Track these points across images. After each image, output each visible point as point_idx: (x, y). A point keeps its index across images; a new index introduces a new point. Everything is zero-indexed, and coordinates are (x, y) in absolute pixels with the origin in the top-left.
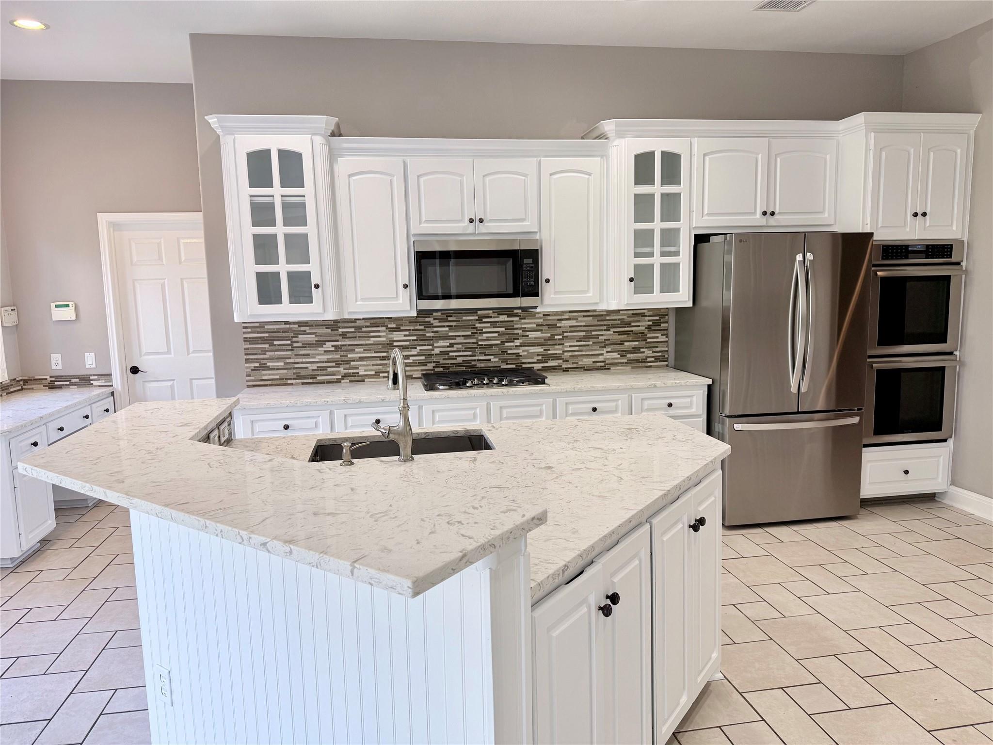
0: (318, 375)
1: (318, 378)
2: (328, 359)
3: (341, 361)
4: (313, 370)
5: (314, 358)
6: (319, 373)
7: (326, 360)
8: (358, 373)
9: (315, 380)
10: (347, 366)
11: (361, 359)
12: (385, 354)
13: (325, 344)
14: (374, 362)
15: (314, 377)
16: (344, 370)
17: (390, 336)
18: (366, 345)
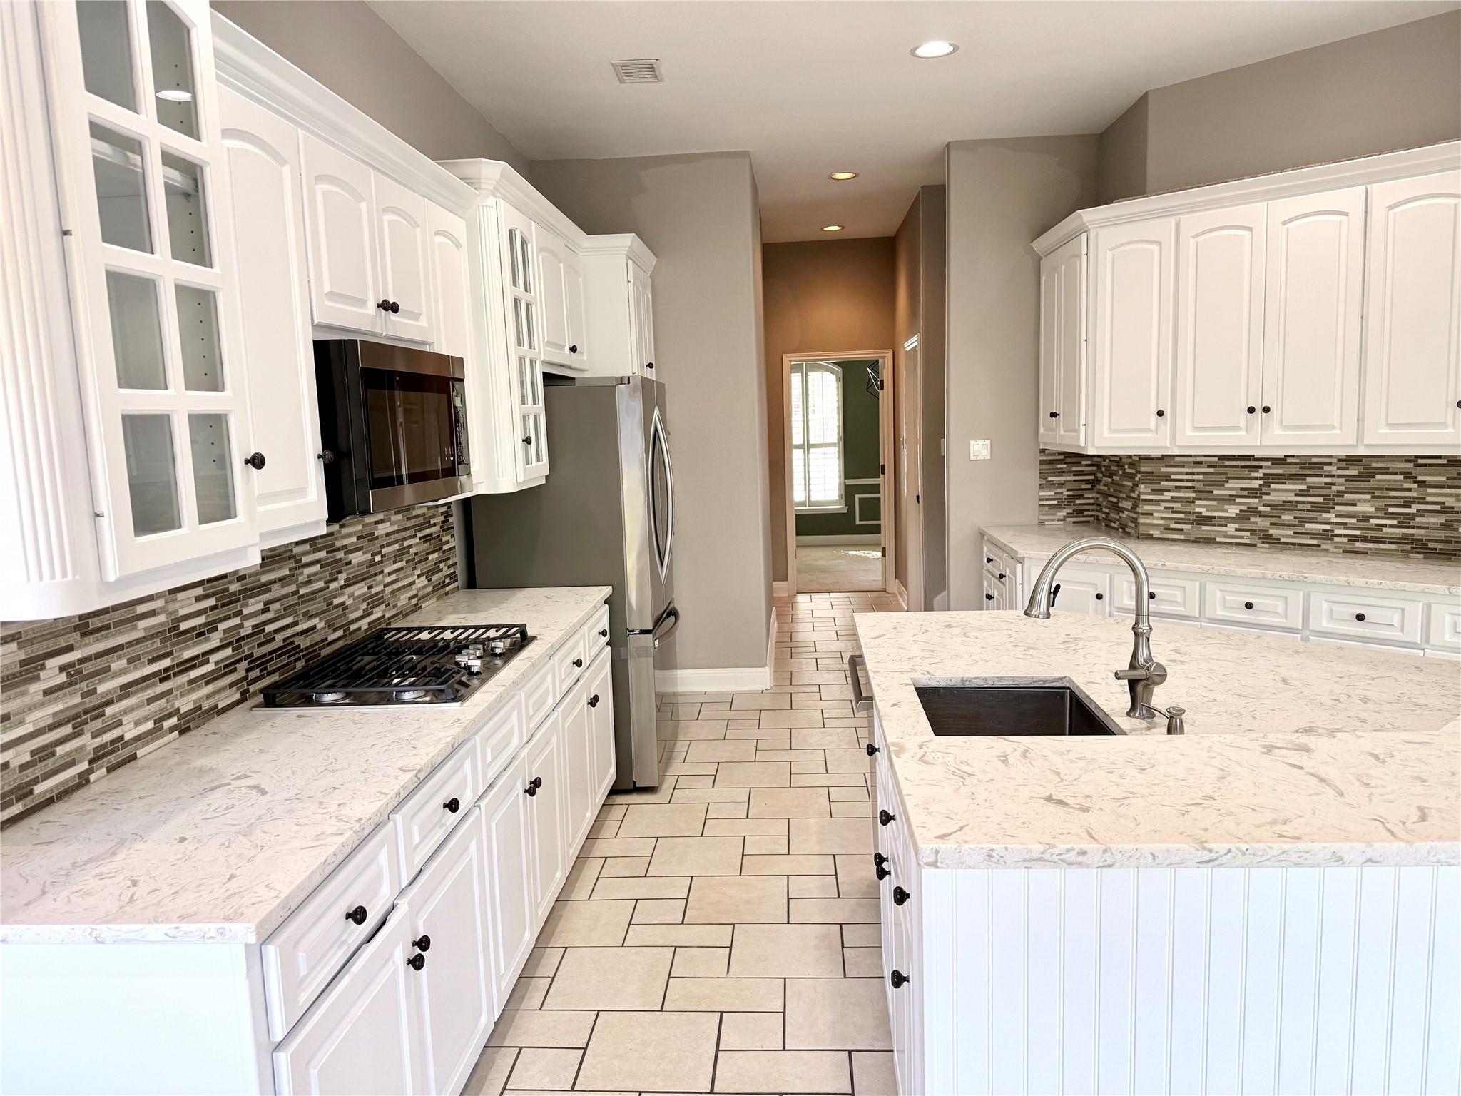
0: (36, 781)
1: (38, 789)
2: (54, 714)
3: (86, 712)
4: (23, 767)
5: (22, 722)
6: (37, 771)
7: (50, 721)
8: (122, 737)
9: (30, 802)
10: (98, 724)
11: (126, 690)
12: (166, 663)
13: (43, 667)
14: (150, 693)
15: (23, 791)
16: (93, 737)
17: (171, 607)
18: (131, 644)
